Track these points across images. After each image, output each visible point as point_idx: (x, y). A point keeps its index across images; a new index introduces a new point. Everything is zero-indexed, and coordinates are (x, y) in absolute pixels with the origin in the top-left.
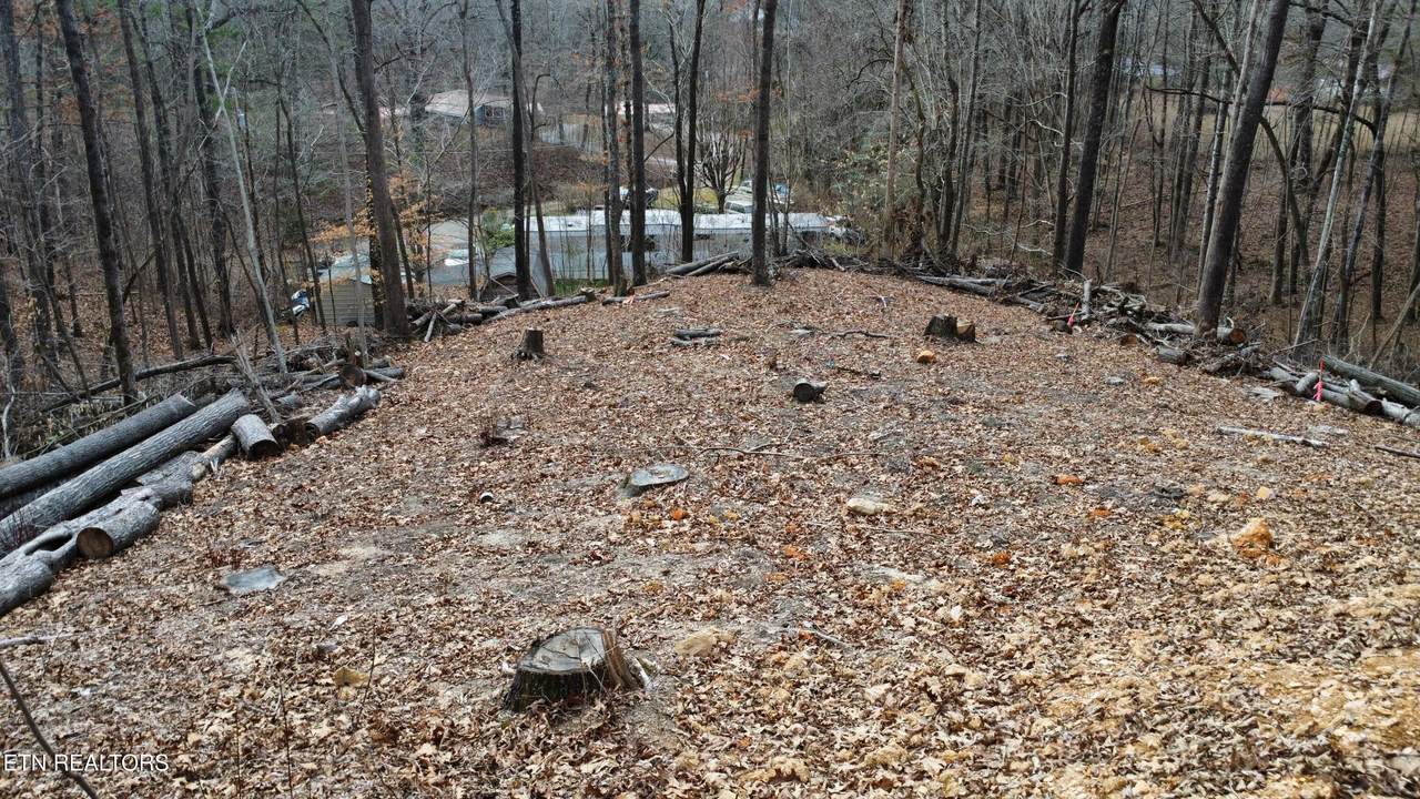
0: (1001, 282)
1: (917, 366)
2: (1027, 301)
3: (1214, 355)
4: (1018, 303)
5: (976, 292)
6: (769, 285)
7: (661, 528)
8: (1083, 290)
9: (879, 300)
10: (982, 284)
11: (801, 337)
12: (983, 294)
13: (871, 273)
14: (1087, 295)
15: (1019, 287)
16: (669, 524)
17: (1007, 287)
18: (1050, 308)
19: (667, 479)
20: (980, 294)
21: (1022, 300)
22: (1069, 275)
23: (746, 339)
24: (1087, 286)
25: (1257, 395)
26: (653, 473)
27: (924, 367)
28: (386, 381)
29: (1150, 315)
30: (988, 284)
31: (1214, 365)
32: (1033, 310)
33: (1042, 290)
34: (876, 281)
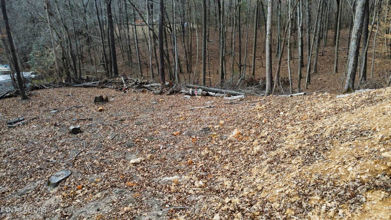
0: (98, 82)
1: (100, 113)
2: (108, 86)
3: (167, 90)
4: (105, 87)
5: (92, 87)
6: (28, 98)
7: (77, 195)
8: (122, 80)
9: (69, 95)
10: (93, 84)
11: (55, 113)
12: (95, 87)
13: (58, 87)
14: (123, 81)
15: (104, 82)
16: (79, 191)
17: (100, 83)
18: (115, 87)
19: (64, 177)
20: (93, 87)
21: (106, 86)
22: (116, 77)
23: (36, 118)
24: (123, 79)
25: (186, 98)
26: (57, 176)
27: (102, 112)
29: (144, 83)
30: (95, 84)
31: (169, 93)
32: (111, 88)
33: (110, 82)
34: (61, 89)
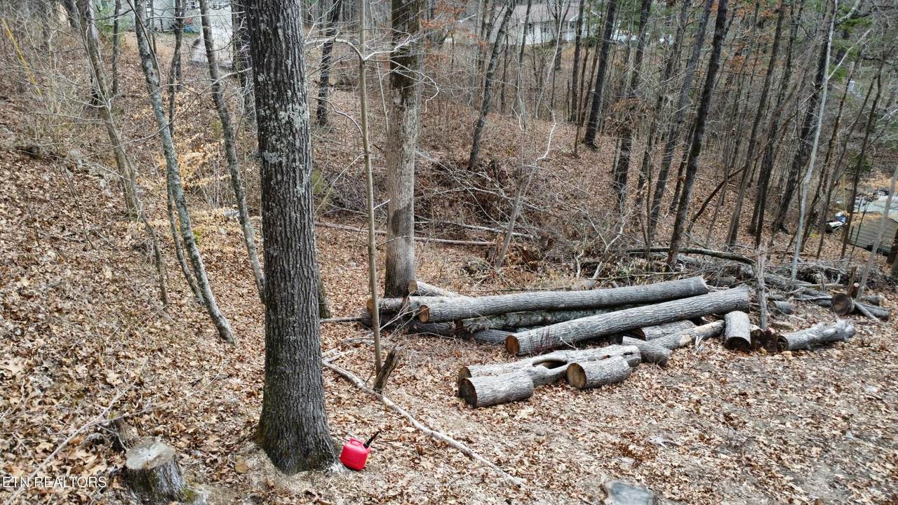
28: (869, 318)
